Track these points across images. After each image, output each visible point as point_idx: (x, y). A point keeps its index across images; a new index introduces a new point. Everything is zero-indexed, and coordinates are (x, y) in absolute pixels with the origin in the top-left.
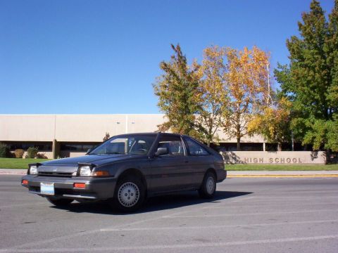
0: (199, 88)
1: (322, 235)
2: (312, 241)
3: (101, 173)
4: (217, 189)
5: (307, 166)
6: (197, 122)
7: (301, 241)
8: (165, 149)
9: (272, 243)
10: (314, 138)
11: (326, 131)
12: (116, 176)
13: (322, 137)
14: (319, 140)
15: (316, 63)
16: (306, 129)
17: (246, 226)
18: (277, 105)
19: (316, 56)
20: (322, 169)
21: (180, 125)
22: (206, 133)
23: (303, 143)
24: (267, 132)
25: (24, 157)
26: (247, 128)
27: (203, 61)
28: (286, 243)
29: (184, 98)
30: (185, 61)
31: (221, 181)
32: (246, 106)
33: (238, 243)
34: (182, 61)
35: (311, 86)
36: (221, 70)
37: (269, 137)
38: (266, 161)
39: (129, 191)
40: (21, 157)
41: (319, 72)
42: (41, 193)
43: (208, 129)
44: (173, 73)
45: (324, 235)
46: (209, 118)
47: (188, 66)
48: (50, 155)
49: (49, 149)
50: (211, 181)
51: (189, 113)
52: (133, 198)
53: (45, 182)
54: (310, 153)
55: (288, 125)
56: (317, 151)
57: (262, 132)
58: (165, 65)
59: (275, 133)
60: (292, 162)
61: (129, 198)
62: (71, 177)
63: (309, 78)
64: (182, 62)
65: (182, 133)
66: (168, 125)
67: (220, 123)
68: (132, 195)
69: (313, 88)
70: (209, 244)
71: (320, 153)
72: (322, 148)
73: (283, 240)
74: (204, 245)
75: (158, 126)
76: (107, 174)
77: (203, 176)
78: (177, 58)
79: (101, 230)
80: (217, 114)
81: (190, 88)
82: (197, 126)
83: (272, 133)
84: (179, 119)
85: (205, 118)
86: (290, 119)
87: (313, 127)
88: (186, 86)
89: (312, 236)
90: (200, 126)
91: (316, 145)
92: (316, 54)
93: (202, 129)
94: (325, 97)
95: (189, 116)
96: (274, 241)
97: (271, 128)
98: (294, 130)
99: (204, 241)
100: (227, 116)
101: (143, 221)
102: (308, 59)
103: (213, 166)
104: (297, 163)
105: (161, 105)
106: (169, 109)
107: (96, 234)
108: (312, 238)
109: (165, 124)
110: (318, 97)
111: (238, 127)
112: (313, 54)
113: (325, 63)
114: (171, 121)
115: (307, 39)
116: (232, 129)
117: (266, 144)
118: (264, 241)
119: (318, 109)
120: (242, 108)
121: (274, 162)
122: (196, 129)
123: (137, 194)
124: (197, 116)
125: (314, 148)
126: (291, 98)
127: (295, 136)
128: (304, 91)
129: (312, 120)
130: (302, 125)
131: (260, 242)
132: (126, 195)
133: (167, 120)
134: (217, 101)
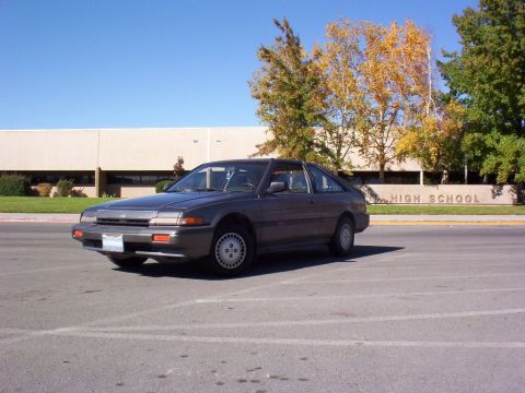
0: (321, 86)
1: (512, 308)
2: (500, 316)
3: (192, 220)
4: (356, 243)
5: (488, 208)
6: (318, 139)
7: (484, 316)
8: (282, 183)
9: (443, 319)
10: (499, 164)
11: (518, 154)
12: (213, 224)
13: (511, 162)
14: (506, 167)
15: (505, 47)
16: (487, 150)
17: (403, 295)
18: (443, 113)
19: (504, 36)
20: (511, 213)
21: (292, 144)
22: (332, 156)
23: (481, 173)
24: (426, 156)
25: (51, 195)
26: (394, 149)
27: (326, 44)
28: (463, 318)
29: (298, 103)
30: (297, 44)
31: (361, 230)
32: (394, 115)
33: (396, 318)
34: (293, 44)
35: (495, 82)
36: (355, 59)
37: (430, 163)
38: (425, 199)
39: (232, 246)
40: (48, 195)
41: (506, 61)
42: (104, 249)
43: (335, 150)
44: (279, 63)
45: (516, 308)
46: (337, 133)
47: (303, 53)
48: (91, 192)
49: (91, 182)
50: (346, 230)
51: (306, 125)
52: (236, 255)
53: (109, 233)
54: (491, 187)
55: (458, 143)
56: (502, 185)
57: (419, 156)
58: (266, 52)
59: (438, 157)
60: (464, 202)
61: (231, 256)
62: (147, 226)
63: (492, 71)
64: (294, 47)
65: (295, 157)
66: (272, 145)
67: (354, 142)
68: (236, 251)
69: (498, 87)
70: (355, 320)
71: (507, 188)
72: (510, 180)
73: (458, 315)
74: (347, 320)
75: (257, 146)
76: (200, 221)
77: (335, 223)
78: (286, 40)
79: (199, 301)
80: (348, 127)
81: (306, 86)
82: (317, 146)
83: (433, 158)
84: (291, 135)
85: (331, 133)
86: (462, 135)
87: (498, 147)
88: (301, 83)
89: (499, 309)
90: (322, 146)
91: (502, 176)
92: (505, 32)
93: (326, 151)
94: (517, 101)
95: (306, 131)
96: (446, 315)
97: (432, 149)
98: (467, 152)
99: (347, 315)
100: (365, 130)
101: (254, 289)
102: (491, 41)
103: (349, 209)
104: (473, 202)
105: (261, 113)
106: (275, 120)
107: (192, 307)
108: (500, 312)
109: (268, 143)
110: (505, 100)
111: (382, 147)
112: (499, 33)
113: (519, 46)
114: (277, 137)
115: (490, 9)
116: (371, 150)
117: (425, 173)
118: (433, 316)
119: (507, 119)
120: (388, 117)
121: (437, 201)
122: (316, 150)
123: (242, 251)
124: (318, 130)
125: (498, 179)
126: (464, 102)
127: (470, 162)
128: (483, 91)
129: (496, 137)
130: (480, 144)
131: (426, 316)
132: (227, 251)
133: (271, 137)
134: (348, 107)
